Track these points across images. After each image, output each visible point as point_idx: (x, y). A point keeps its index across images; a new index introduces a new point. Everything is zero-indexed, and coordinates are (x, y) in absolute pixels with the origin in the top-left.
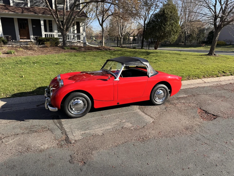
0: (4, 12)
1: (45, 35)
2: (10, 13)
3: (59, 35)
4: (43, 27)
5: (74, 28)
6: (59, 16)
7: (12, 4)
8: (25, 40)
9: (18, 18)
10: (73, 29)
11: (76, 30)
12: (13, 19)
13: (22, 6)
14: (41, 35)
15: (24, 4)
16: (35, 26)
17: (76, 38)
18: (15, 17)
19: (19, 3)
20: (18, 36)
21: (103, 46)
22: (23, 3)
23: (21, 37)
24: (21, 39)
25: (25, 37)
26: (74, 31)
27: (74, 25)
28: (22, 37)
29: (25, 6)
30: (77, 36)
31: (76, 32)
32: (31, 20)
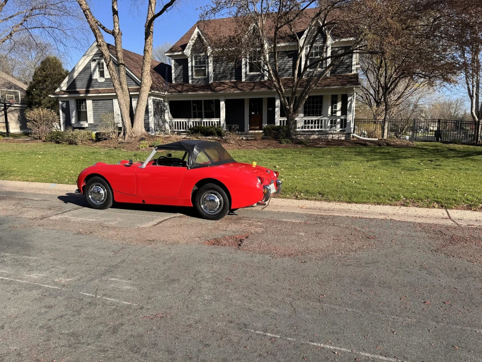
0: (228, 92)
1: (281, 121)
2: (235, 92)
3: (305, 121)
4: (277, 110)
5: (336, 107)
6: (283, 90)
7: (243, 80)
8: (257, 131)
9: (250, 99)
10: (332, 108)
11: (339, 111)
12: (244, 99)
13: (258, 80)
14: (274, 122)
15: (259, 77)
16: (271, 109)
17: (339, 126)
18: (246, 97)
19: (254, 76)
20: (247, 125)
21: (385, 138)
22: (258, 75)
23: (252, 127)
24: (250, 130)
25: (258, 127)
26: (336, 112)
27: (334, 102)
28: (254, 127)
29: (261, 79)
30: (342, 120)
31: (339, 114)
32: (266, 101)
